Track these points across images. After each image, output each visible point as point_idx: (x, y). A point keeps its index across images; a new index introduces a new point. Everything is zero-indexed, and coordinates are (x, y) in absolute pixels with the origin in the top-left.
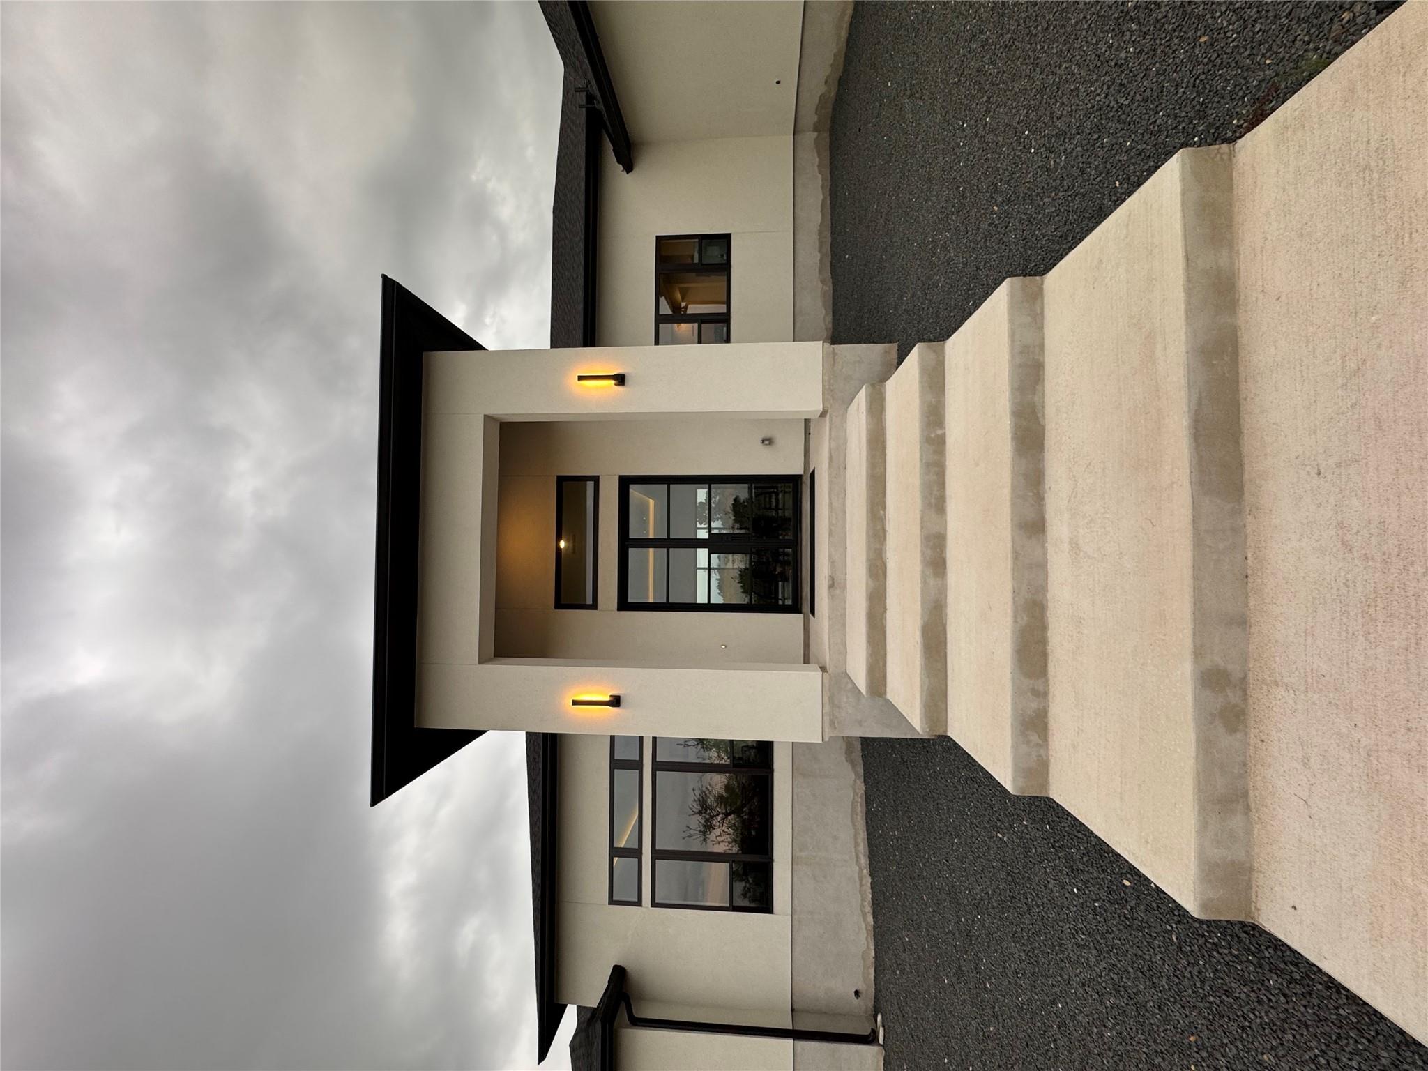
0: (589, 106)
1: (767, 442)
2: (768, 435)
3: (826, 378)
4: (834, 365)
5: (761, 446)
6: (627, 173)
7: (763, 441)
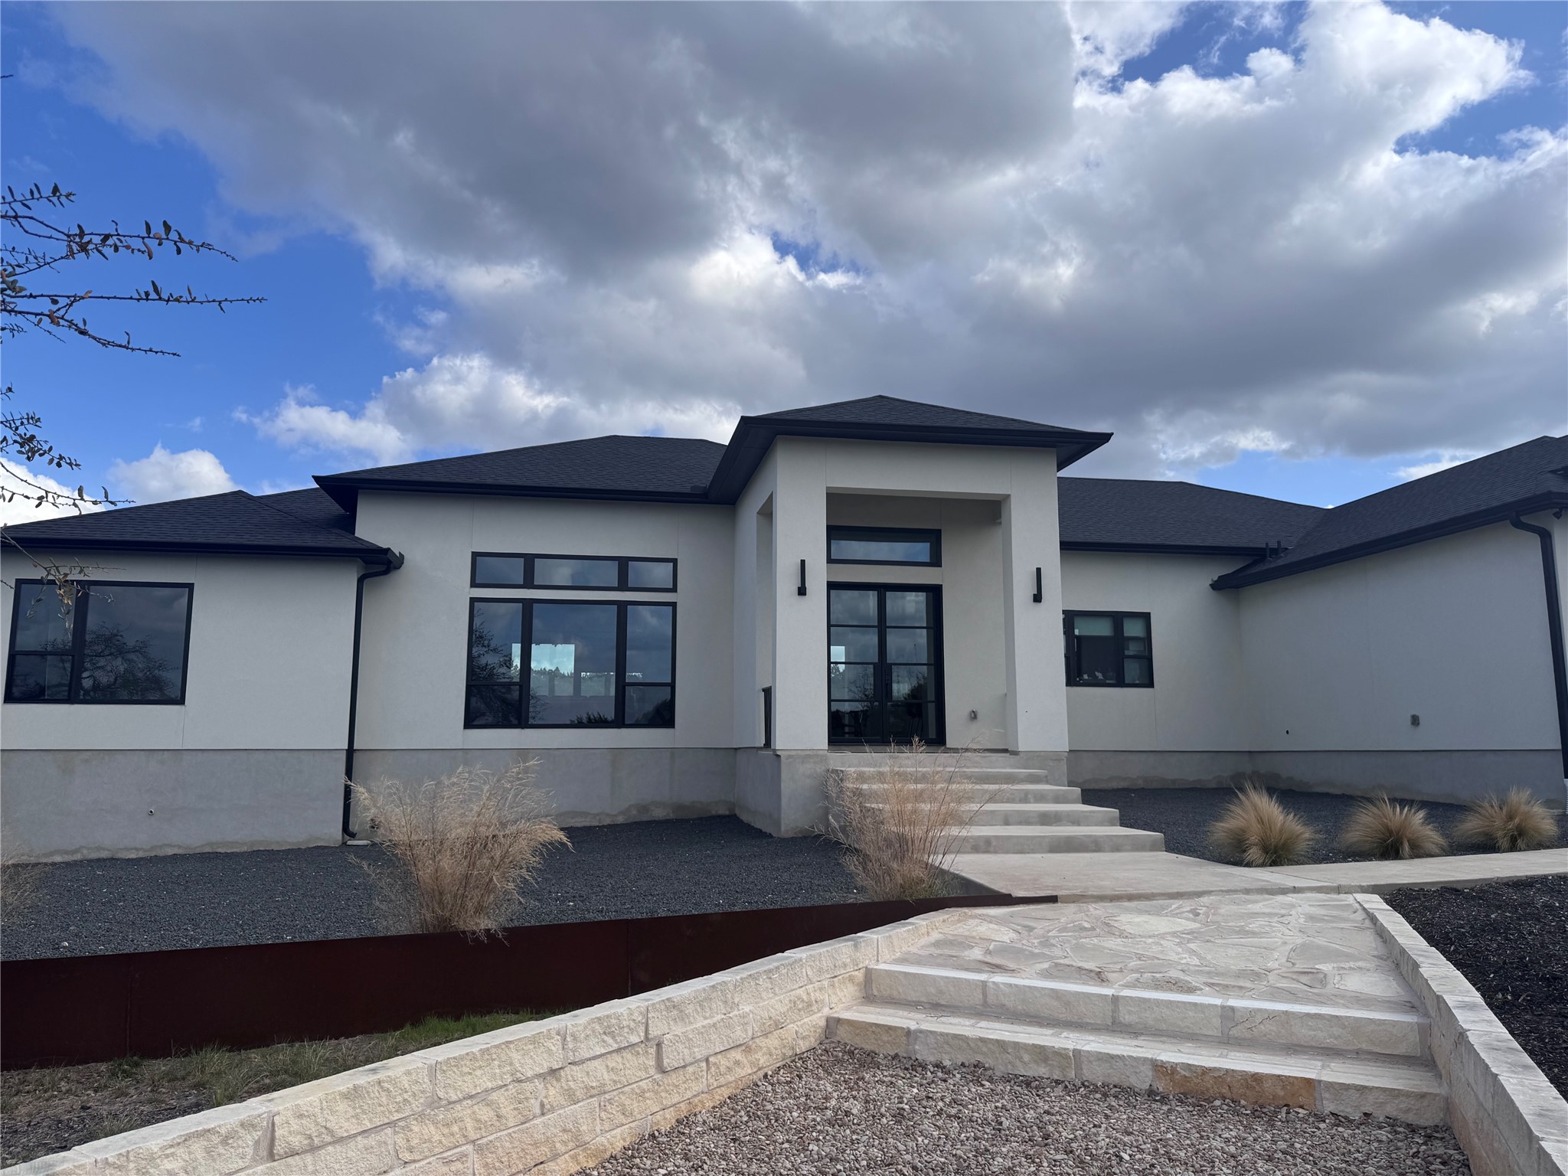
0: (1268, 551)
1: (973, 715)
2: (978, 716)
3: (1042, 754)
4: (1051, 759)
5: (970, 710)
6: (1210, 585)
7: (973, 712)
